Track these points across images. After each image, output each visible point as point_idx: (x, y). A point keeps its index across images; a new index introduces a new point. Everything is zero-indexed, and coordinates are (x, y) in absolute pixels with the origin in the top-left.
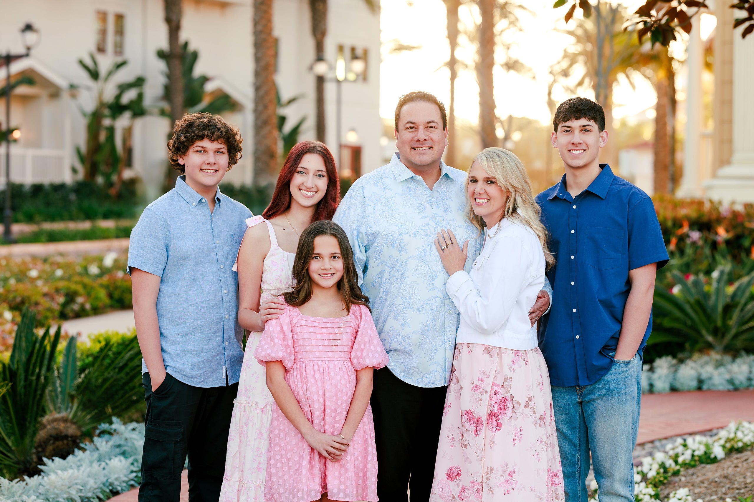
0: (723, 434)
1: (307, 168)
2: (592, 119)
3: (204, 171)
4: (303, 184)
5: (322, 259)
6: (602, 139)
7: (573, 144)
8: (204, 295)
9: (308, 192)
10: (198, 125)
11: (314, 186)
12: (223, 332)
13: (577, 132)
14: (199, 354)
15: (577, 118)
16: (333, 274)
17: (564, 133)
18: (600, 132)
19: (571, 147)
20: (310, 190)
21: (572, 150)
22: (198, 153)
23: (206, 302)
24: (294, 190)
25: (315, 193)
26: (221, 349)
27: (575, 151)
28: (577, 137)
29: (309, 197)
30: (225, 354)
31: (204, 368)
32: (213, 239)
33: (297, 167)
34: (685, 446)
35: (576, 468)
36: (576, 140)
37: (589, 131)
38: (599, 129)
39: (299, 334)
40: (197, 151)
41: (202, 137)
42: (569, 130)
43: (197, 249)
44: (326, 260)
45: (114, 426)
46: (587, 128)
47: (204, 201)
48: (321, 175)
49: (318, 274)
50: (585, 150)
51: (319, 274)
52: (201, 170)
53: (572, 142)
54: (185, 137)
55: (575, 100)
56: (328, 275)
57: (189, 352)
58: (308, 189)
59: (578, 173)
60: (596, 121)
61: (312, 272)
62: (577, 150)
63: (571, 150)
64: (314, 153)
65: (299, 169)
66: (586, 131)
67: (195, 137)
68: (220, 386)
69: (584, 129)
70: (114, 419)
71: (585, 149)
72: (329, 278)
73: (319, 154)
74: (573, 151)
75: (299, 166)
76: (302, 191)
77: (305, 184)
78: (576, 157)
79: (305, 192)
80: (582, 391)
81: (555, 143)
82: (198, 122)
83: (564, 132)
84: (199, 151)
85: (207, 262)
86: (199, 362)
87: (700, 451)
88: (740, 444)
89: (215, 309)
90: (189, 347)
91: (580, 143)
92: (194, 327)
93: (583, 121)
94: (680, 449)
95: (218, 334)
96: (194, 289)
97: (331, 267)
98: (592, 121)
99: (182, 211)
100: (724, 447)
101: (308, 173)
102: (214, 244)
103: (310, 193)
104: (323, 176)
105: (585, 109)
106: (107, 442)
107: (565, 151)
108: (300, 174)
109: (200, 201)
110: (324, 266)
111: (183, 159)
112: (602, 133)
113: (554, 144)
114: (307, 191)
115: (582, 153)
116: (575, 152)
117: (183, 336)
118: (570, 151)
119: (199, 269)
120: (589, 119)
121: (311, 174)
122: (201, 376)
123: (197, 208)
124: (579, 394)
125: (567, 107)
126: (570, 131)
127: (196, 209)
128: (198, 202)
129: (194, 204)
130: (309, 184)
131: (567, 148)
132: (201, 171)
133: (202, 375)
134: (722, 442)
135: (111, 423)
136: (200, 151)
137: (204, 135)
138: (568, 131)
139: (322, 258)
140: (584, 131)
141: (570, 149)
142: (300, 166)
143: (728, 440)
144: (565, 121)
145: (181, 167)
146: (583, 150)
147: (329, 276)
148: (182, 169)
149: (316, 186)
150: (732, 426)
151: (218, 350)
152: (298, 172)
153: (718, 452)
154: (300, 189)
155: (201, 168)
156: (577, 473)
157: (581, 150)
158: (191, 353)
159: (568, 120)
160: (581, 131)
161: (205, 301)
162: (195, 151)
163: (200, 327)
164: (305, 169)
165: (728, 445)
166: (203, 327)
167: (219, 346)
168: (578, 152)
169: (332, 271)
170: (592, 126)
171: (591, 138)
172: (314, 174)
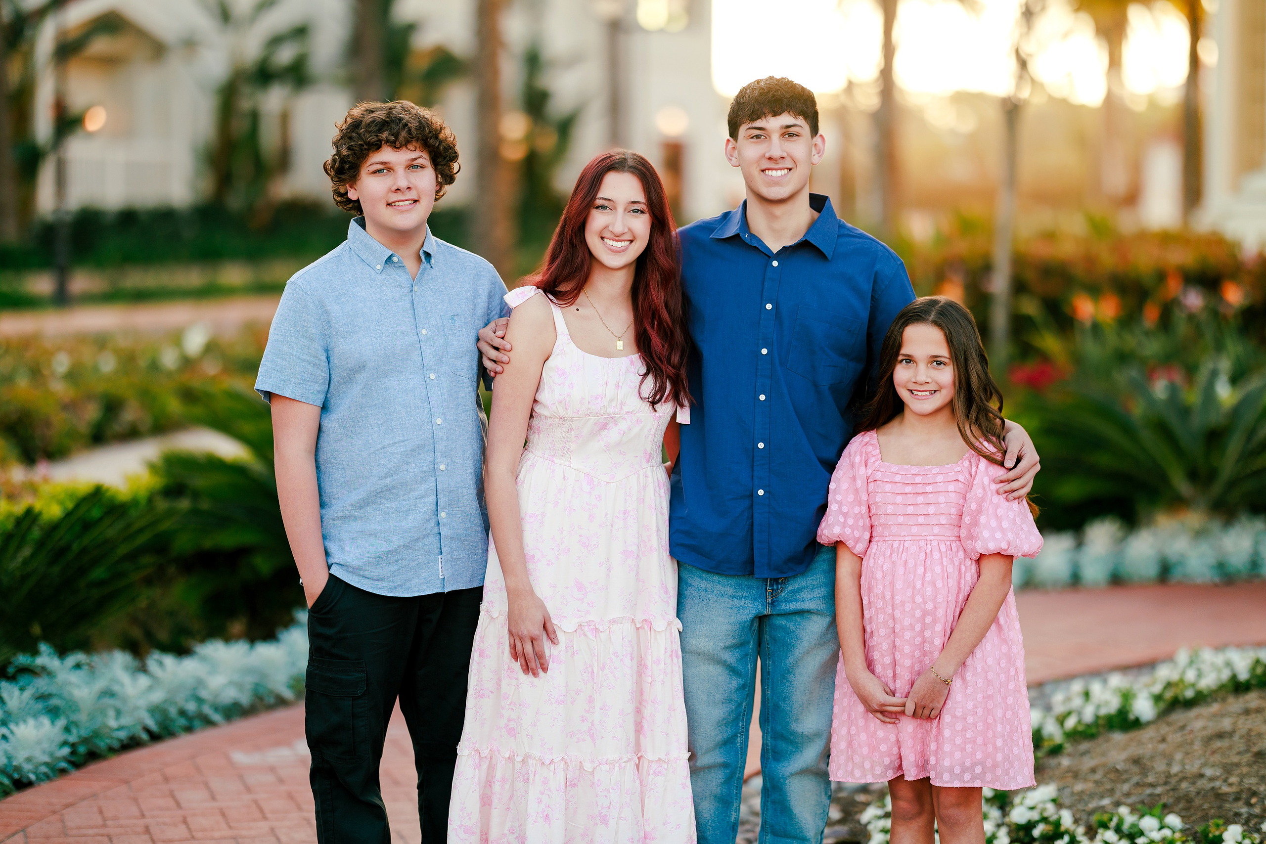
0: (1164, 673)
1: (612, 199)
2: (801, 115)
3: (393, 204)
4: (606, 227)
5: (915, 364)
6: (816, 149)
7: (770, 159)
8: (397, 431)
9: (617, 241)
10: (369, 125)
11: (626, 230)
12: (437, 495)
13: (775, 137)
14: (389, 538)
15: (776, 114)
16: (935, 391)
17: (752, 140)
18: (812, 137)
19: (766, 164)
20: (619, 238)
21: (769, 169)
22: (377, 174)
23: (402, 444)
24: (592, 240)
25: (629, 242)
26: (433, 525)
27: (774, 171)
28: (777, 146)
29: (619, 252)
30: (440, 534)
31: (400, 562)
32: (414, 327)
33: (595, 199)
34: (1087, 695)
35: (740, 727)
36: (776, 152)
37: (797, 135)
38: (811, 131)
39: (879, 504)
40: (375, 172)
41: (376, 145)
42: (760, 135)
43: (381, 350)
44: (922, 366)
45: (40, 661)
46: (792, 130)
47: (395, 259)
48: (638, 210)
49: (908, 390)
50: (790, 169)
51: (911, 391)
52: (389, 204)
53: (767, 155)
54: (349, 148)
55: (768, 82)
56: (924, 393)
57: (371, 534)
58: (617, 237)
59: (778, 210)
60: (806, 118)
61: (898, 385)
62: (776, 169)
63: (765, 170)
64: (623, 171)
65: (599, 202)
66: (791, 135)
67: (366, 147)
68: (435, 591)
69: (788, 133)
70: (44, 647)
71: (790, 167)
72: (926, 397)
73: (632, 172)
74: (770, 171)
75: (598, 196)
76: (605, 240)
77: (610, 228)
78: (776, 183)
79: (611, 242)
80: (776, 595)
81: (733, 159)
82: (368, 118)
83: (752, 138)
84: (378, 171)
85: (402, 372)
86: (390, 551)
87: (1112, 705)
88: (1189, 694)
89: (420, 454)
90: (373, 527)
91: (783, 158)
92: (379, 490)
93: (786, 119)
94: (1077, 702)
95: (426, 500)
96: (380, 423)
97: (929, 380)
98: (801, 117)
99: (357, 281)
100: (1158, 698)
101: (615, 208)
102: (416, 337)
103: (620, 244)
104: (642, 212)
105: (788, 97)
106: (22, 689)
107: (756, 172)
108: (600, 210)
109: (389, 259)
110: (915, 376)
111: (356, 190)
112: (815, 139)
113: (731, 160)
114: (613, 240)
115: (785, 175)
116: (774, 173)
117: (361, 507)
118: (763, 171)
119: (386, 384)
120: (795, 115)
121: (620, 210)
122: (395, 576)
123: (384, 273)
124: (770, 602)
125: (757, 93)
126: (762, 137)
127: (383, 276)
128: (384, 261)
129: (379, 267)
130: (618, 228)
131: (758, 165)
132: (388, 206)
133: (396, 574)
134: (1157, 689)
135: (35, 652)
136: (381, 170)
137: (380, 141)
138: (758, 137)
139: (915, 362)
140: (787, 136)
141: (763, 167)
142: (600, 195)
143: (1169, 685)
144: (753, 120)
145: (356, 205)
146: (787, 169)
147: (926, 395)
148: (357, 206)
149: (630, 230)
150: (1182, 657)
151: (425, 529)
152: (598, 208)
153: (1143, 708)
154: (602, 238)
155: (387, 202)
156: (739, 735)
157: (784, 169)
158: (376, 537)
159: (759, 118)
160: (783, 135)
161: (399, 442)
162: (371, 171)
163: (390, 490)
164: (608, 201)
165: (1169, 695)
166: (394, 488)
167: (428, 521)
168: (779, 173)
169: (932, 387)
170: (801, 127)
171: (798, 148)
172: (625, 210)
